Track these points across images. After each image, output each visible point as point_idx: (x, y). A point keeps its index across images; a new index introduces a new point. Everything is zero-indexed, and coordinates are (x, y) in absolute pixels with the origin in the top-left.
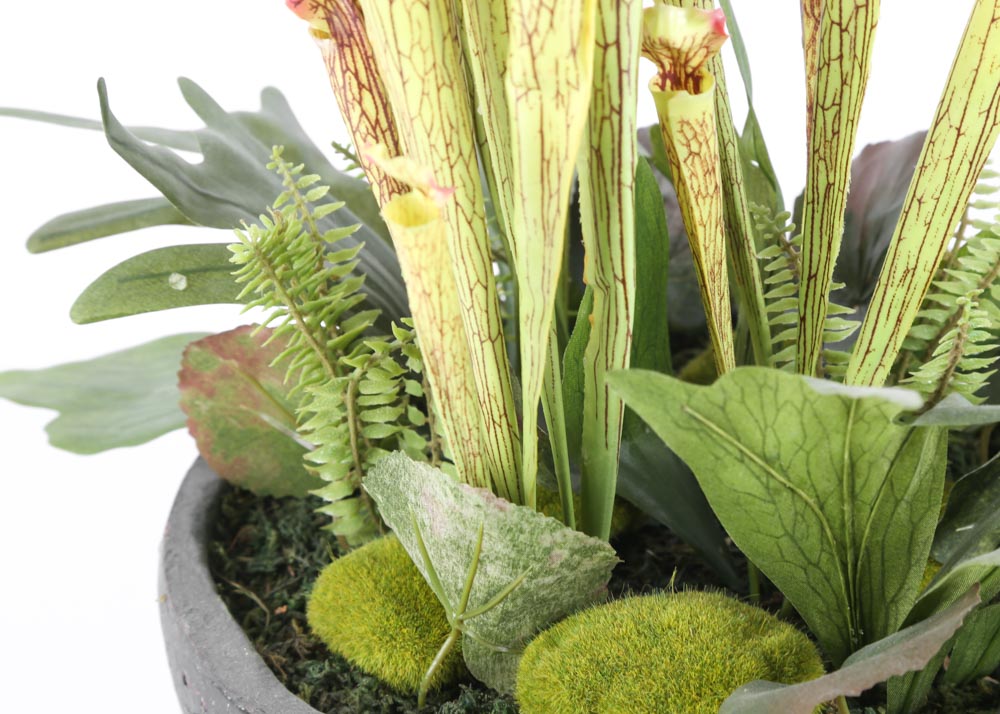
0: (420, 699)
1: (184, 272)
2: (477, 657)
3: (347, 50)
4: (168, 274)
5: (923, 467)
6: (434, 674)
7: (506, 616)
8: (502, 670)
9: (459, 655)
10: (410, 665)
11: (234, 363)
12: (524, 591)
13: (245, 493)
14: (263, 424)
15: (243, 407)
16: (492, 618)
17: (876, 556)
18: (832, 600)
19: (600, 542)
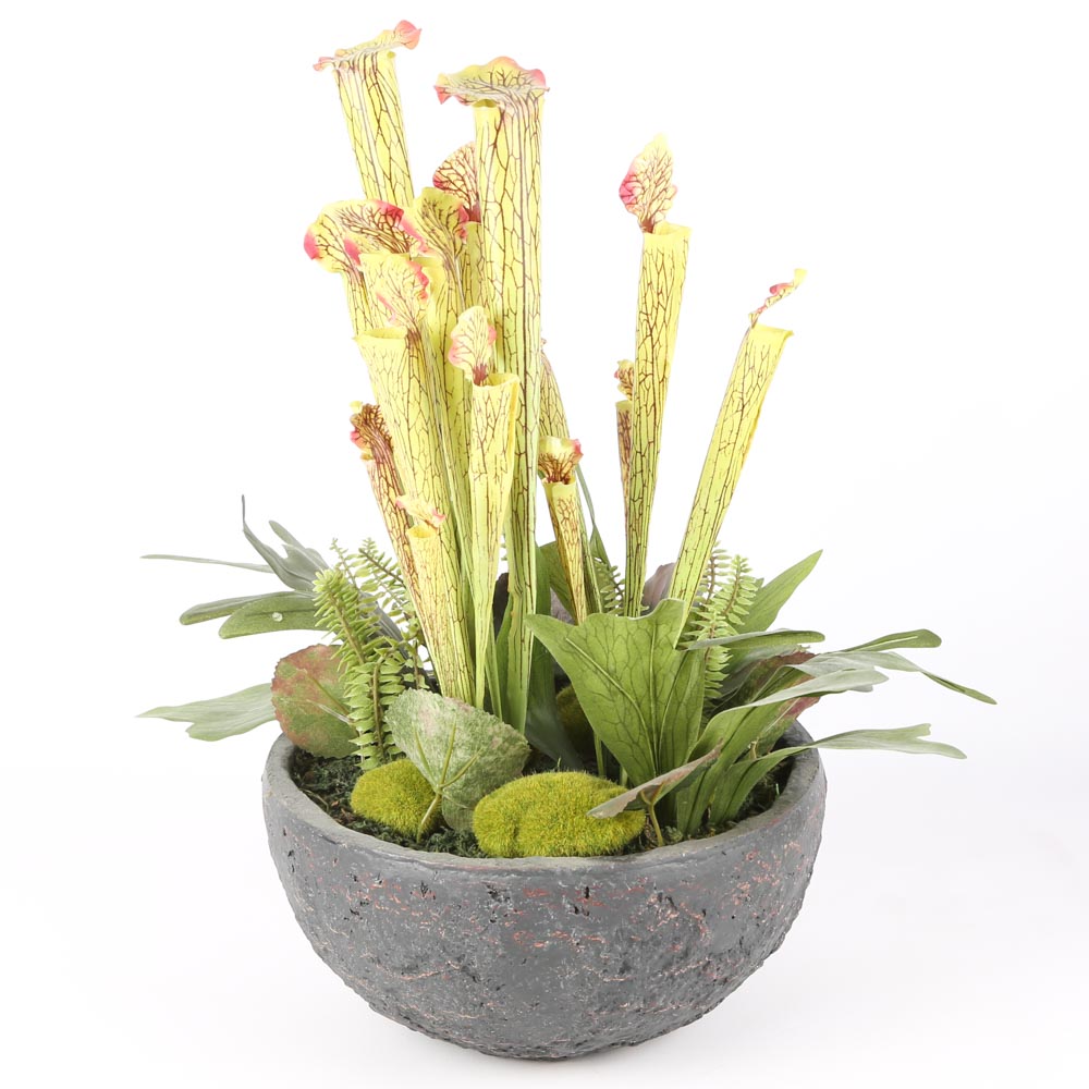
0: (418, 838)
1: (280, 612)
2: (450, 812)
3: (381, 466)
4: (272, 613)
5: (692, 683)
6: (425, 823)
7: (467, 783)
8: (464, 821)
9: (440, 813)
10: (413, 818)
11: (305, 671)
12: (478, 765)
14: (320, 710)
15: (308, 701)
16: (459, 784)
17: (669, 740)
18: (646, 767)
19: (519, 735)
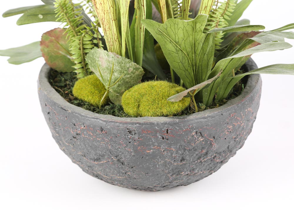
0: (100, 107)
1: (42, 14)
2: (112, 97)
4: (38, 15)
5: (210, 46)
6: (103, 101)
7: (119, 86)
8: (118, 100)
9: (108, 97)
10: (98, 99)
11: (53, 38)
12: (123, 79)
13: (56, 71)
14: (60, 54)
15: (55, 50)
16: (116, 86)
17: (200, 68)
18: (191, 79)
19: (139, 67)
